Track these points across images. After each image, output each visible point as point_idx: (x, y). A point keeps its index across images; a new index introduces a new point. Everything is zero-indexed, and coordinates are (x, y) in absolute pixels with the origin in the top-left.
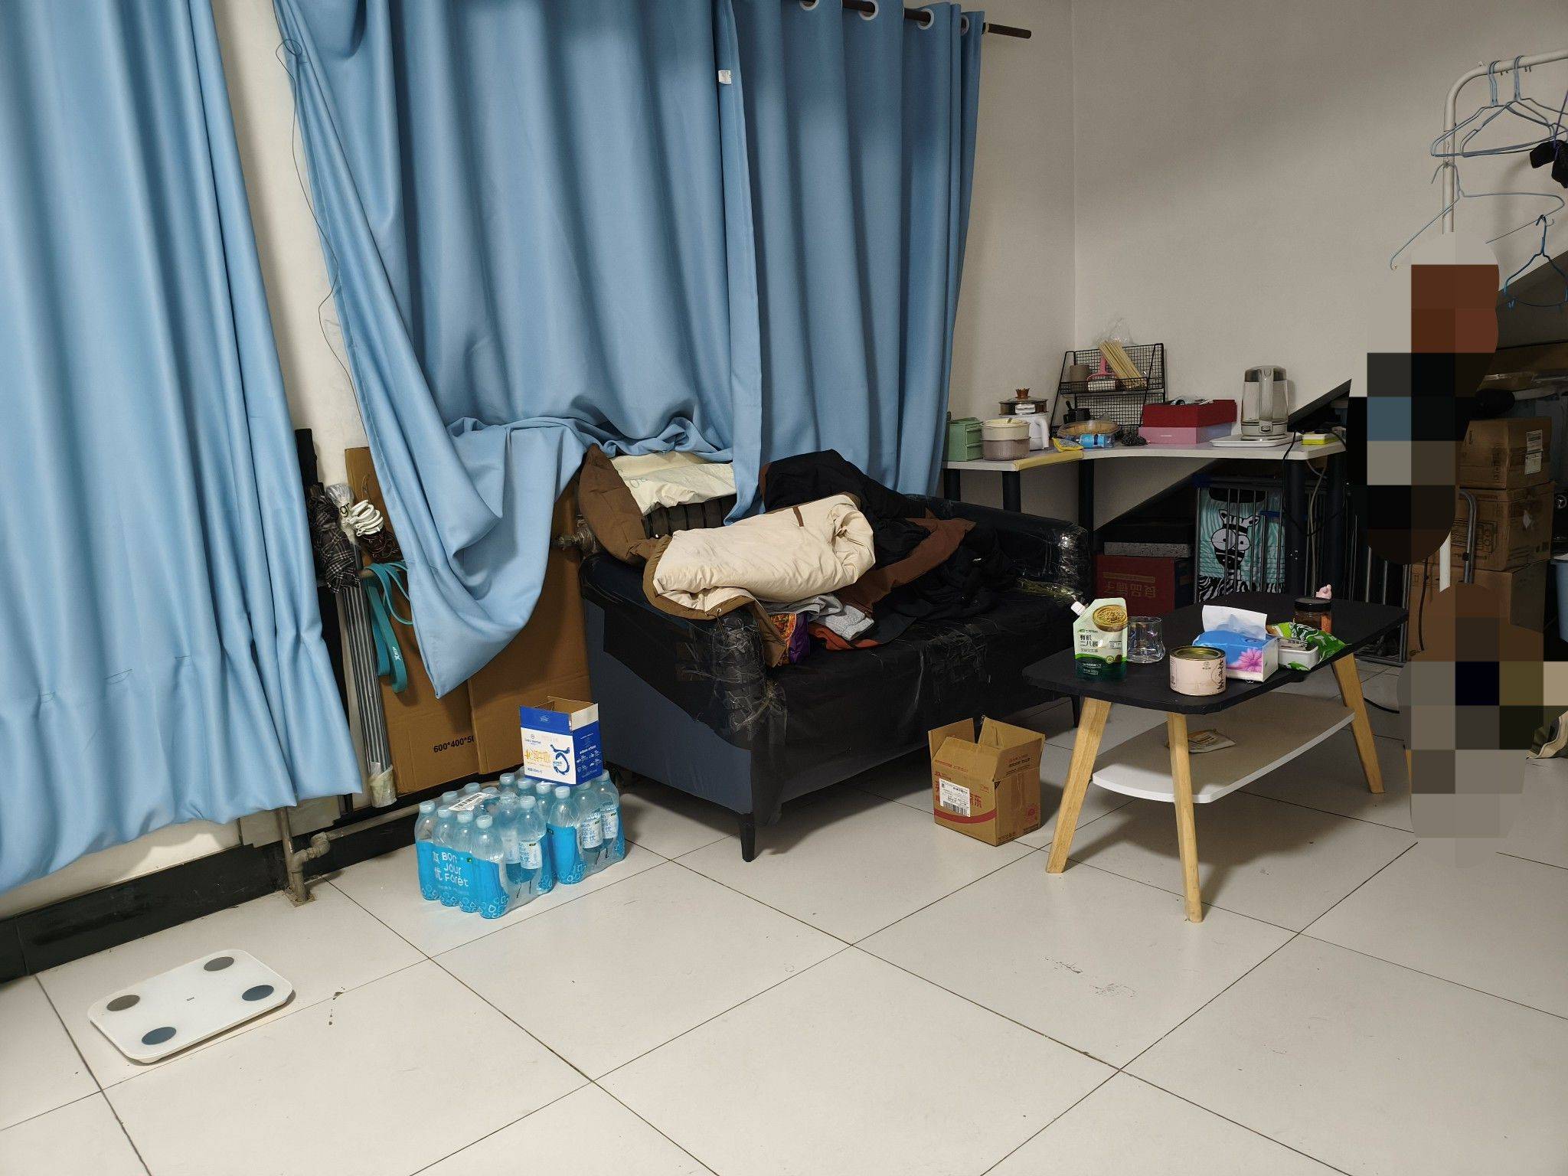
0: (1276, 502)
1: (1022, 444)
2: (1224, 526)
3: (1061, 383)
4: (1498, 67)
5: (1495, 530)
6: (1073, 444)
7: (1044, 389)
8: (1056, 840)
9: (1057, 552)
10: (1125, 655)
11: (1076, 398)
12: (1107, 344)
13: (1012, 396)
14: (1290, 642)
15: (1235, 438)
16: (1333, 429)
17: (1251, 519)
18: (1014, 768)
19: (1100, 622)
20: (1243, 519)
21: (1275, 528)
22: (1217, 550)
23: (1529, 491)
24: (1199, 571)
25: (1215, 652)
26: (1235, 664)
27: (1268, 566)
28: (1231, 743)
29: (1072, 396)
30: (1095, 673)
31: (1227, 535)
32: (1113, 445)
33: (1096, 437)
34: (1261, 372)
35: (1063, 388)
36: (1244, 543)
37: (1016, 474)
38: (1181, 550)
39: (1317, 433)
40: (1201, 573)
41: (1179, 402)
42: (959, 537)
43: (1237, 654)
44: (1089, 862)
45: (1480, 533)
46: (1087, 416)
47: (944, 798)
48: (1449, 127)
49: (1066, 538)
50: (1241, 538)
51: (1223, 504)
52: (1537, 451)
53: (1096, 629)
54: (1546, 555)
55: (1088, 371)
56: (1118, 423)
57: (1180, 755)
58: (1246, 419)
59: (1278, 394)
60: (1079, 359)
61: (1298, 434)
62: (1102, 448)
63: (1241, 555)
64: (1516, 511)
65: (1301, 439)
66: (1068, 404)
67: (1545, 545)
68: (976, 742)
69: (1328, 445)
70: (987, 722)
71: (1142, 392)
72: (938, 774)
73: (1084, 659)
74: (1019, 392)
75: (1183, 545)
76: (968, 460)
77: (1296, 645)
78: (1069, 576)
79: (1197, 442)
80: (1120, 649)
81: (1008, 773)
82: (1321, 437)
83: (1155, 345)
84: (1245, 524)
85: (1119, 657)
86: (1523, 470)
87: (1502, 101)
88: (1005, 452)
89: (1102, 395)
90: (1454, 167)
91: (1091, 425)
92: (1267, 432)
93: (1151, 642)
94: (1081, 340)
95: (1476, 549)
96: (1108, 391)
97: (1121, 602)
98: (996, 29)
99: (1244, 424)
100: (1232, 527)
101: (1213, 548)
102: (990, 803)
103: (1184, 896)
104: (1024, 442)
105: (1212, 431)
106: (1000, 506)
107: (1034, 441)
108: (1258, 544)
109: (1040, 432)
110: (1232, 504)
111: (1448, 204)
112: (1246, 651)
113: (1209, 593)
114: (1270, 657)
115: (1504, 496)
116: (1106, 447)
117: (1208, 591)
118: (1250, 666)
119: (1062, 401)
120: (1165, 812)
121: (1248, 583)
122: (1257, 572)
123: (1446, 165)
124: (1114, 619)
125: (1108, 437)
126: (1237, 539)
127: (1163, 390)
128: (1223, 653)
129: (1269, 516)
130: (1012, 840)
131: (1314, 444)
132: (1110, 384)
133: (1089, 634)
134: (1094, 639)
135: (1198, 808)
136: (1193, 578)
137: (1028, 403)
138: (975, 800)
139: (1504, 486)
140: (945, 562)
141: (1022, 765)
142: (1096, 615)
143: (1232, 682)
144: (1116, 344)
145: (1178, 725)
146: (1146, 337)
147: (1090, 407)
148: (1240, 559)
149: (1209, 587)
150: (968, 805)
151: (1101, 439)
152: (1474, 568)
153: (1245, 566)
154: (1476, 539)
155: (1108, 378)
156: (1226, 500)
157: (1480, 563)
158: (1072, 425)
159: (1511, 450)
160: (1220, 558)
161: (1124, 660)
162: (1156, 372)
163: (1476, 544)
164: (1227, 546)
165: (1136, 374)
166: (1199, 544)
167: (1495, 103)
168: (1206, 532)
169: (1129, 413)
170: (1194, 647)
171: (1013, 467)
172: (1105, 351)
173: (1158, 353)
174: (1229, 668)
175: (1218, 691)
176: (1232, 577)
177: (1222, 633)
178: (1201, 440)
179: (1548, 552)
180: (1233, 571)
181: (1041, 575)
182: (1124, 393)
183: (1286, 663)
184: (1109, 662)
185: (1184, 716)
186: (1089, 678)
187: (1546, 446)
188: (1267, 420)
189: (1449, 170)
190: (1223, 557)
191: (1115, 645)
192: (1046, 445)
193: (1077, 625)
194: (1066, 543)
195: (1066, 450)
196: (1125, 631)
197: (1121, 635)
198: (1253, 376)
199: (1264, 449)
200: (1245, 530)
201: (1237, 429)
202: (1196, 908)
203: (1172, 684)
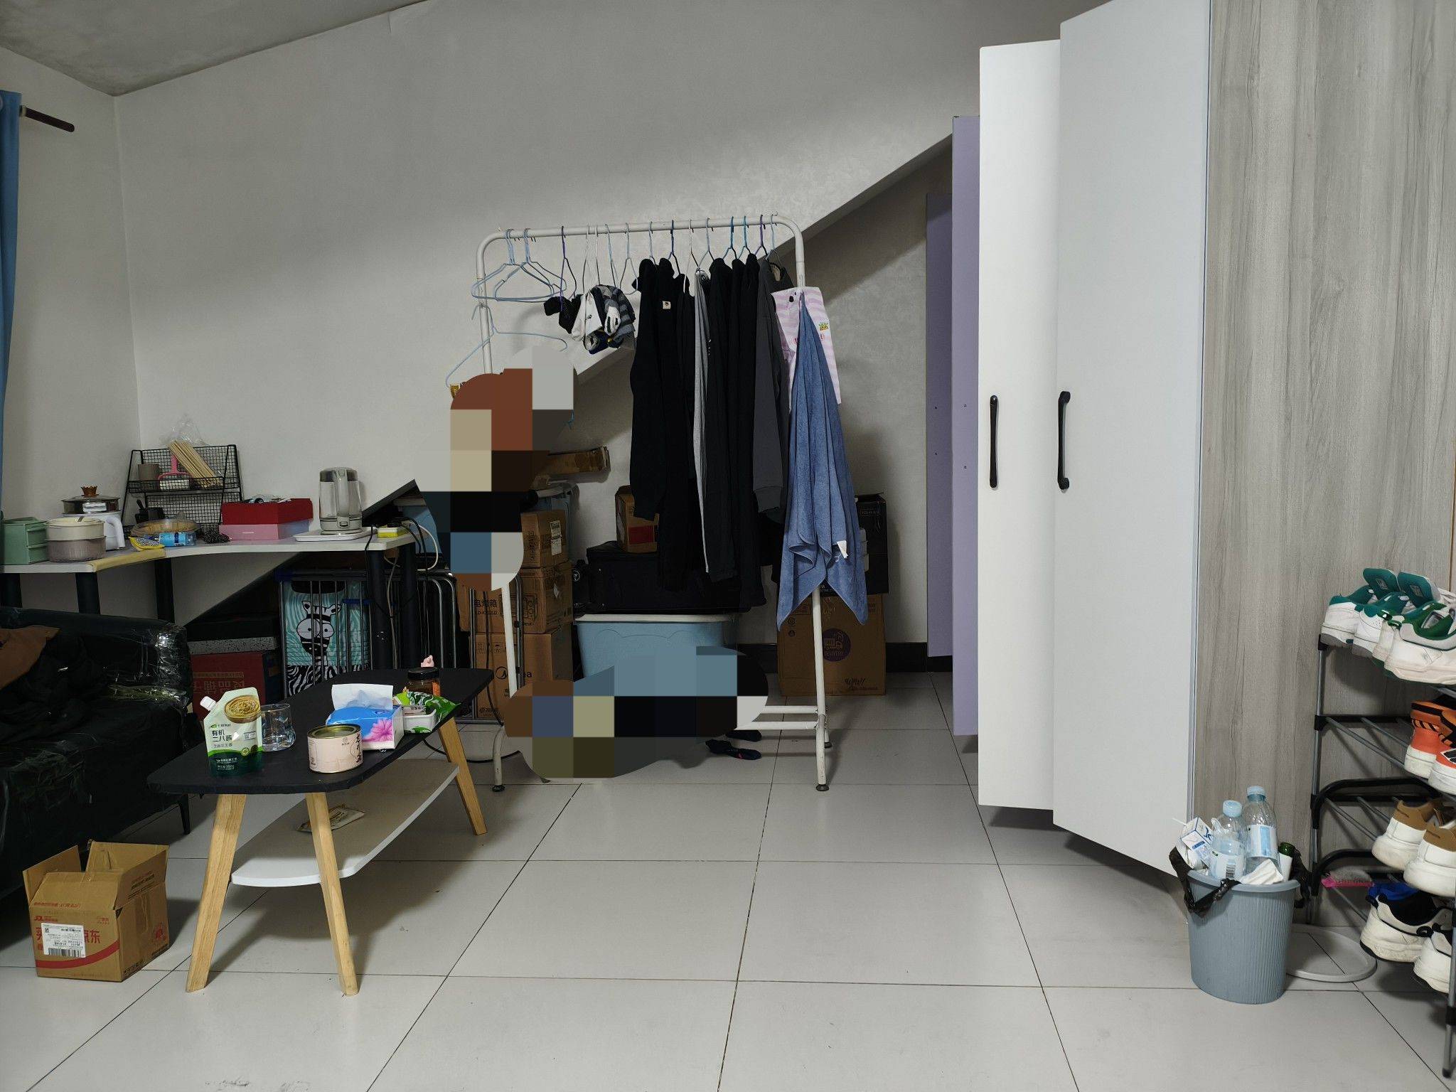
0: (355, 590)
1: (97, 545)
2: (309, 616)
3: (128, 482)
4: (513, 234)
5: (536, 602)
6: (150, 542)
7: (113, 488)
8: (195, 954)
9: (154, 653)
10: (260, 744)
11: (146, 498)
12: (177, 445)
13: (79, 494)
14: (412, 709)
15: (315, 533)
16: (403, 523)
17: (334, 607)
18: (139, 888)
19: (233, 714)
20: (325, 608)
21: (356, 615)
22: (303, 639)
23: (556, 568)
24: (287, 662)
25: (351, 728)
26: (368, 737)
27: (352, 649)
28: (361, 814)
29: (142, 495)
30: (229, 768)
31: (312, 625)
32: (195, 543)
33: (176, 535)
34: (335, 473)
35: (130, 487)
36: (328, 630)
37: (93, 575)
38: (268, 642)
39: (389, 526)
40: (289, 663)
41: (258, 500)
42: (40, 647)
43: (369, 727)
44: (230, 968)
45: (525, 604)
46: (160, 515)
47: (48, 944)
48: (481, 276)
49: (164, 638)
50: (325, 627)
51: (305, 596)
52: (558, 537)
53: (229, 722)
54: (568, 619)
55: (157, 469)
56: (198, 522)
57: (323, 835)
58: (324, 516)
59: (352, 493)
60: (146, 458)
61: (374, 528)
62: (183, 545)
63: (327, 642)
64: (549, 586)
65: (376, 533)
66: (139, 503)
67: (569, 609)
68: (83, 869)
69: (400, 537)
70: (95, 846)
71: (216, 491)
72: (40, 919)
73: (217, 756)
74: (85, 490)
75: (268, 638)
76: (31, 563)
77: (419, 711)
78: (170, 677)
79: (279, 538)
80: (255, 739)
81: (130, 897)
82: (393, 530)
83: (228, 446)
84: (328, 613)
85: (255, 747)
86: (550, 552)
87: (519, 261)
88: (78, 552)
89: (174, 494)
90: (487, 307)
91: (167, 524)
92: (345, 527)
93: (281, 728)
94: (148, 437)
95: (523, 618)
96: (182, 490)
97: (252, 691)
98: (32, 114)
99: (322, 520)
100: (316, 616)
101: (300, 638)
102: (111, 933)
103: (339, 974)
104: (99, 541)
105: (293, 527)
106: (78, 611)
107: (109, 542)
108: (342, 630)
109: (115, 532)
110: (314, 595)
111: (485, 337)
112: (377, 723)
113: (298, 681)
114: (398, 725)
115: (539, 573)
116: (188, 545)
117: (296, 680)
118: (382, 735)
119: (132, 500)
120: (313, 894)
121: (335, 668)
122: (343, 656)
123: (482, 306)
124: (247, 710)
125: (189, 535)
126: (321, 627)
127: (238, 490)
128: (358, 727)
129: (350, 603)
130: (139, 969)
131: (387, 537)
132: (184, 483)
133: (221, 728)
134: (227, 733)
135: (345, 882)
136: (281, 668)
137: (96, 501)
138: (91, 936)
139: (539, 566)
140: (27, 674)
141: (145, 884)
142: (227, 708)
143: (368, 753)
144: (186, 444)
145: (318, 805)
146: (217, 437)
147: (162, 506)
148: (325, 646)
149: (297, 676)
150: (83, 945)
151: (182, 537)
152: (523, 633)
153: (331, 652)
154: (523, 609)
155: (180, 477)
156: (308, 592)
157: (527, 629)
158: (145, 524)
159: (541, 536)
160: (306, 647)
161: (259, 750)
162: (231, 472)
163: (523, 614)
164: (313, 634)
165: (209, 473)
166: (285, 635)
167: (513, 263)
168: (290, 621)
169: (208, 512)
170: (328, 726)
171: (89, 568)
172: (175, 450)
173: (232, 454)
174: (364, 741)
175: (357, 764)
176: (319, 663)
177: (351, 710)
178: (283, 536)
179: (572, 615)
180: (319, 658)
181: (137, 679)
182: (199, 492)
183: (410, 729)
184: (244, 754)
185: (323, 794)
186: (224, 774)
187: (563, 533)
188: (345, 516)
189: (483, 310)
190: (310, 645)
191: (250, 736)
192: (122, 543)
193: (207, 722)
194: (163, 642)
195: (146, 549)
196: (259, 721)
197: (255, 726)
198: (327, 476)
199: (344, 542)
200: (328, 619)
201: (315, 525)
202: (351, 981)
203: (311, 765)
